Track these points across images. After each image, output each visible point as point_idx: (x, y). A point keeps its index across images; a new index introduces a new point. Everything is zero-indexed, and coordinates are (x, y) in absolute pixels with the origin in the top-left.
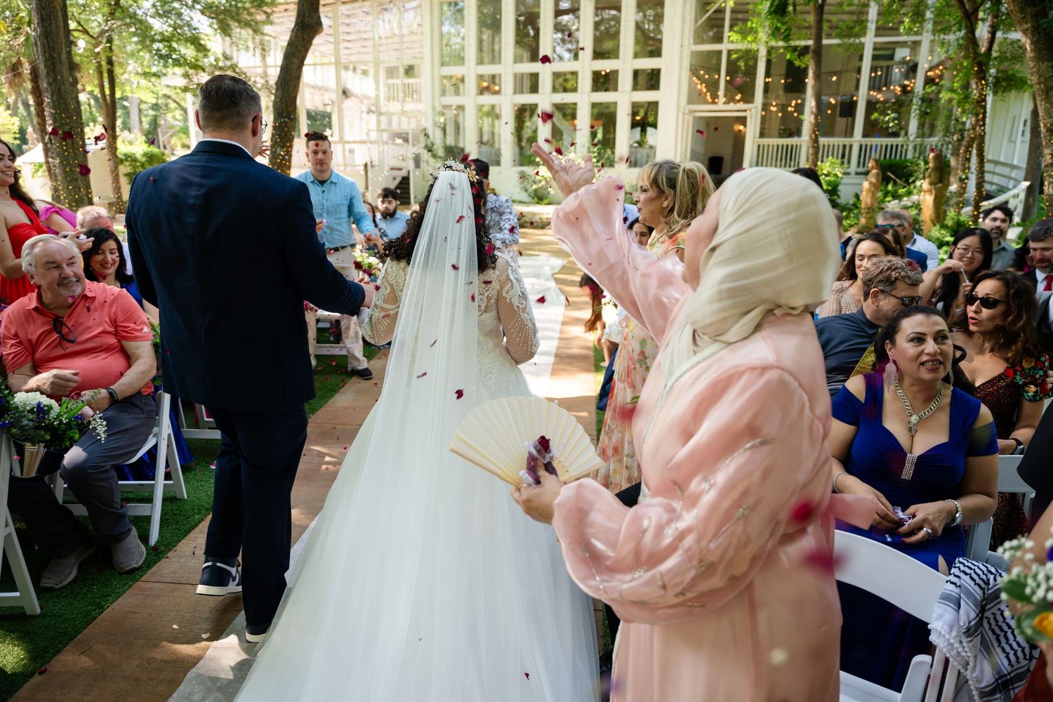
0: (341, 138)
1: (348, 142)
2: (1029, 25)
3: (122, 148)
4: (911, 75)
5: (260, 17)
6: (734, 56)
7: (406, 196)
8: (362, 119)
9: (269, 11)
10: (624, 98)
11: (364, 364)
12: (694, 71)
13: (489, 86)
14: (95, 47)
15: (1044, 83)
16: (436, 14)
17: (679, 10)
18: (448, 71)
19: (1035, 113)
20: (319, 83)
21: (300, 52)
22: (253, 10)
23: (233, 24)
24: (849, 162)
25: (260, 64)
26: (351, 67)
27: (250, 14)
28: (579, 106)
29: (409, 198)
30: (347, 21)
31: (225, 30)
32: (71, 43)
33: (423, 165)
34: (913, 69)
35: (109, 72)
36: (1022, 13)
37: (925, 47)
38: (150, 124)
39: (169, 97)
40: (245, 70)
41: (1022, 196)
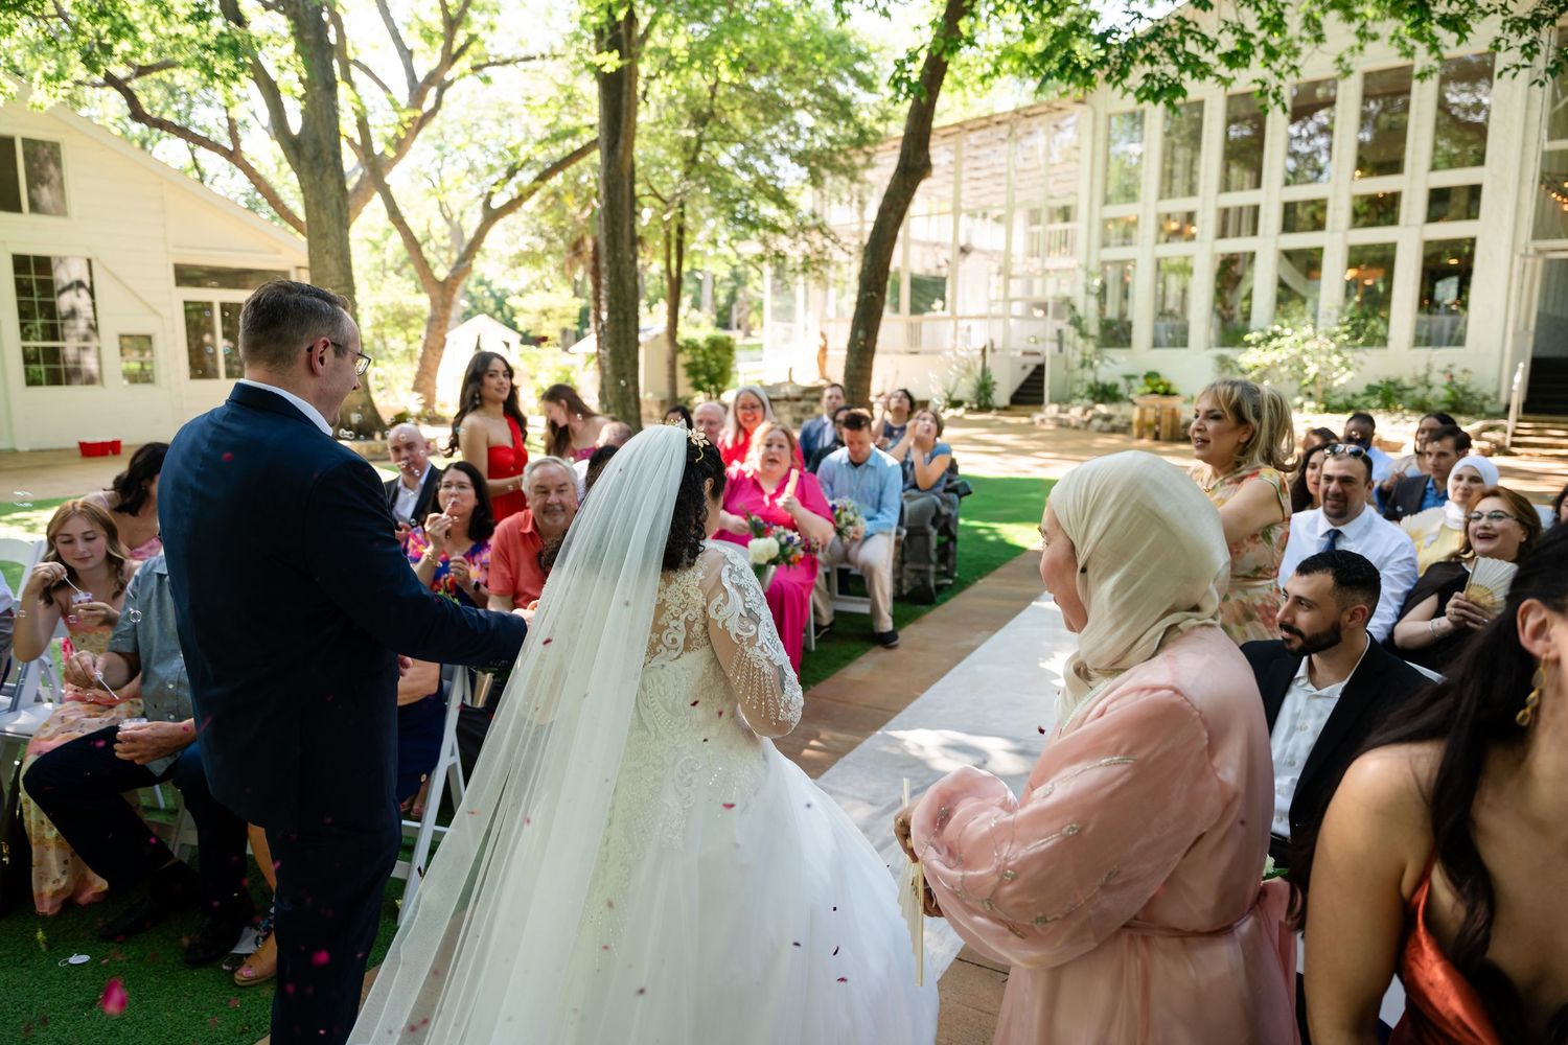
0: (953, 313)
1: (962, 318)
3: (685, 332)
5: (860, 160)
7: (1037, 391)
8: (989, 283)
10: (1409, 236)
11: (888, 626)
12: (1551, 183)
13: (1181, 229)
14: (665, 212)
16: (1101, 134)
17: (1522, 87)
18: (1113, 211)
20: (934, 239)
21: (899, 204)
22: (851, 152)
23: (825, 172)
26: (980, 214)
27: (848, 157)
28: (1326, 252)
29: (1042, 395)
30: (975, 153)
31: (816, 180)
32: (634, 214)
33: (1067, 347)
35: (677, 241)
38: (727, 298)
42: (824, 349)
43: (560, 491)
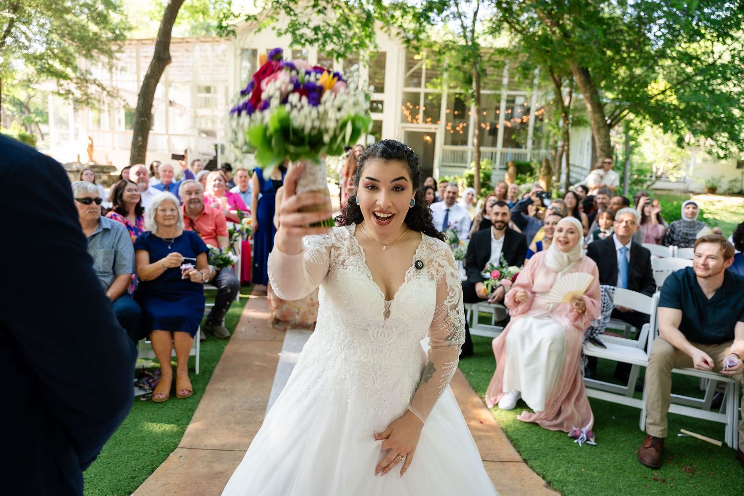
1: (172, 135)
4: (527, 114)
6: (430, 98)
12: (404, 103)
15: (597, 124)
17: (395, 66)
19: (593, 139)
21: (156, 76)
24: (495, 162)
34: (527, 111)
37: (534, 98)
42: (91, 146)
43: (197, 193)
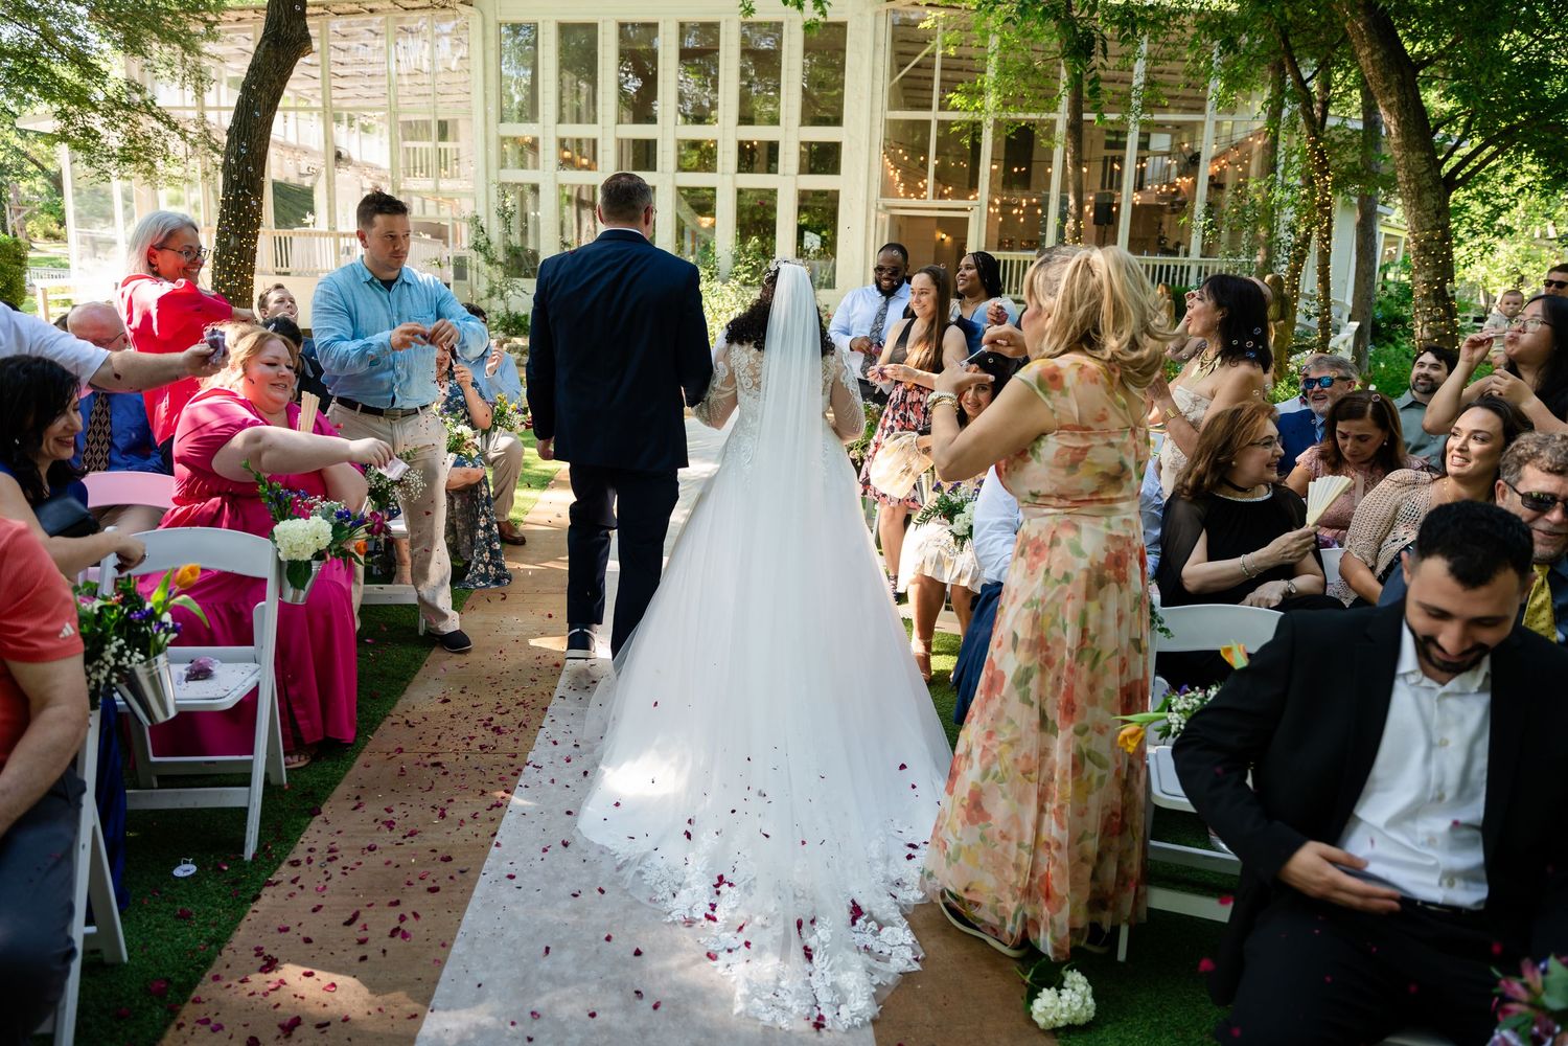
0: (332, 228)
1: (344, 236)
2: (1395, 99)
4: (1191, 169)
6: (956, 129)
9: (211, 18)
10: (788, 184)
11: (453, 623)
12: (889, 149)
13: (573, 157)
15: (1415, 181)
16: (493, 43)
17: (868, 57)
18: (514, 129)
25: (194, 103)
26: (346, 118)
28: (719, 193)
30: (343, 44)
33: (471, 274)
34: (1192, 161)
36: (1385, 82)
37: (1208, 130)
39: (25, 155)
40: (168, 112)
41: (1351, 342)
